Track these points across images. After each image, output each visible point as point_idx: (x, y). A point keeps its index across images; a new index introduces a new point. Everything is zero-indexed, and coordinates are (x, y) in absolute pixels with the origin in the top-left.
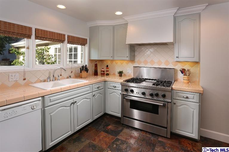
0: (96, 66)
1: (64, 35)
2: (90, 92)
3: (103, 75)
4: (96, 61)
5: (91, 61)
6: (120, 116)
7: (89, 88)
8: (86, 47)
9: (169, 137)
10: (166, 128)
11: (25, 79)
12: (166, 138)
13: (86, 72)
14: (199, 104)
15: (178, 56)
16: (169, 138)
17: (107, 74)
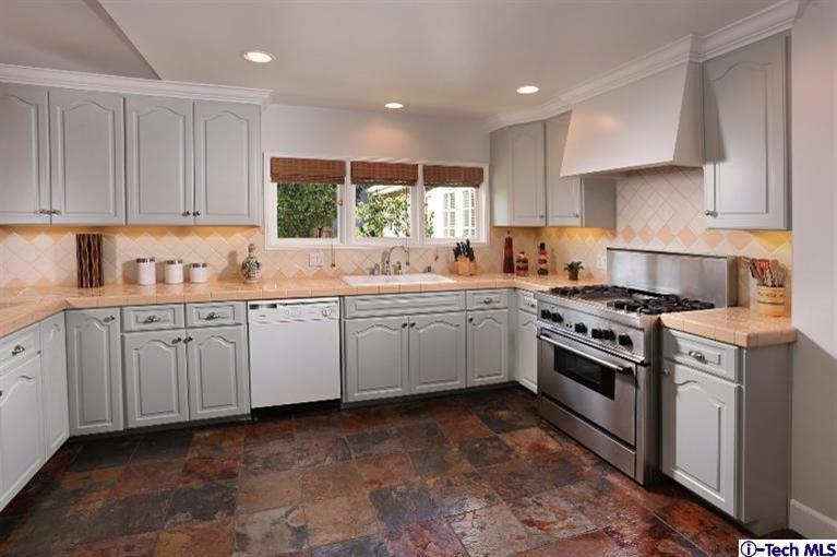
0: (509, 243)
1: (415, 167)
2: (457, 308)
3: (522, 272)
4: (509, 229)
5: (495, 229)
6: (535, 391)
7: (454, 298)
8: (483, 192)
9: (642, 483)
10: (633, 448)
11: (333, 265)
12: (634, 480)
13: (468, 259)
14: (735, 385)
15: (712, 210)
16: (639, 484)
17: (542, 269)
